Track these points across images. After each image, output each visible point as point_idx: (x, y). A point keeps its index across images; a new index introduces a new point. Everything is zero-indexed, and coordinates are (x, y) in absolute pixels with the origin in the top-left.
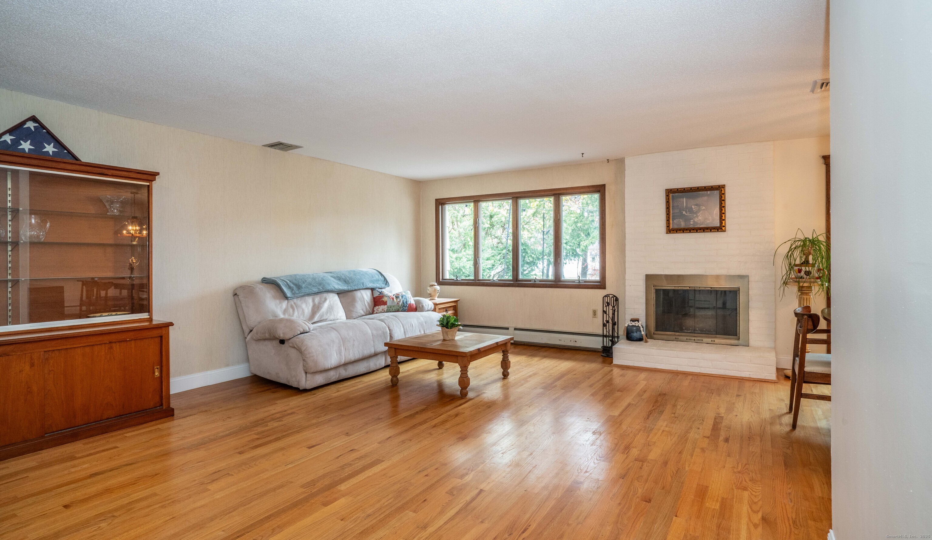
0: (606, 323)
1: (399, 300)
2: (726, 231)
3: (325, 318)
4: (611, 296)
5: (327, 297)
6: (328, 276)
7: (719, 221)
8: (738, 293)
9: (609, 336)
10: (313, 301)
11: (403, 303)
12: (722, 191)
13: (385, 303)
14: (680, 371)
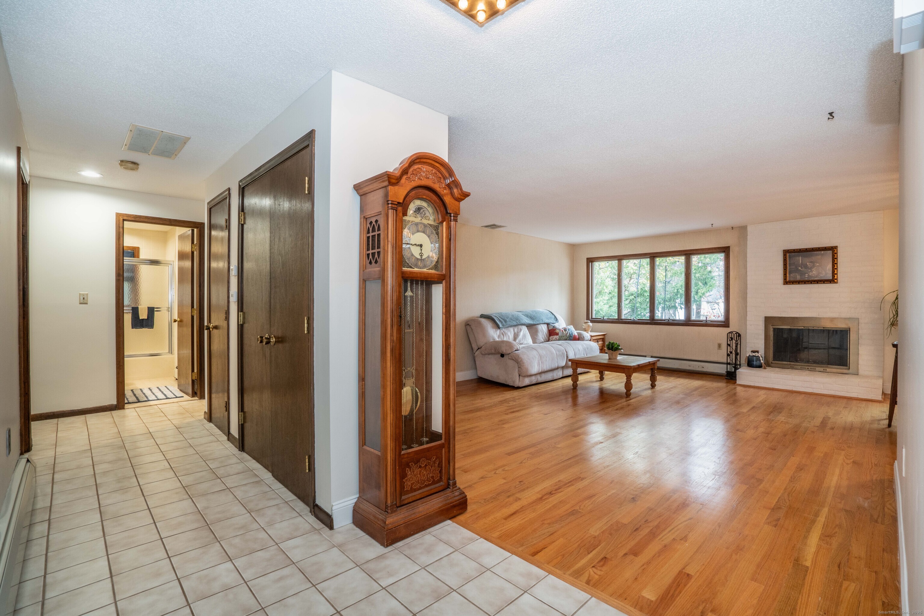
0: (729, 353)
1: (567, 332)
2: (838, 282)
3: (521, 342)
4: (734, 333)
5: (522, 328)
6: (520, 314)
7: (831, 275)
8: (849, 332)
9: (732, 364)
10: (514, 330)
11: (570, 334)
12: (834, 251)
13: (557, 334)
14: (795, 391)
